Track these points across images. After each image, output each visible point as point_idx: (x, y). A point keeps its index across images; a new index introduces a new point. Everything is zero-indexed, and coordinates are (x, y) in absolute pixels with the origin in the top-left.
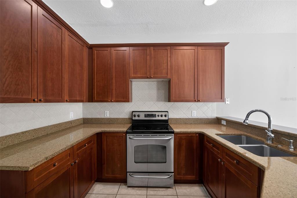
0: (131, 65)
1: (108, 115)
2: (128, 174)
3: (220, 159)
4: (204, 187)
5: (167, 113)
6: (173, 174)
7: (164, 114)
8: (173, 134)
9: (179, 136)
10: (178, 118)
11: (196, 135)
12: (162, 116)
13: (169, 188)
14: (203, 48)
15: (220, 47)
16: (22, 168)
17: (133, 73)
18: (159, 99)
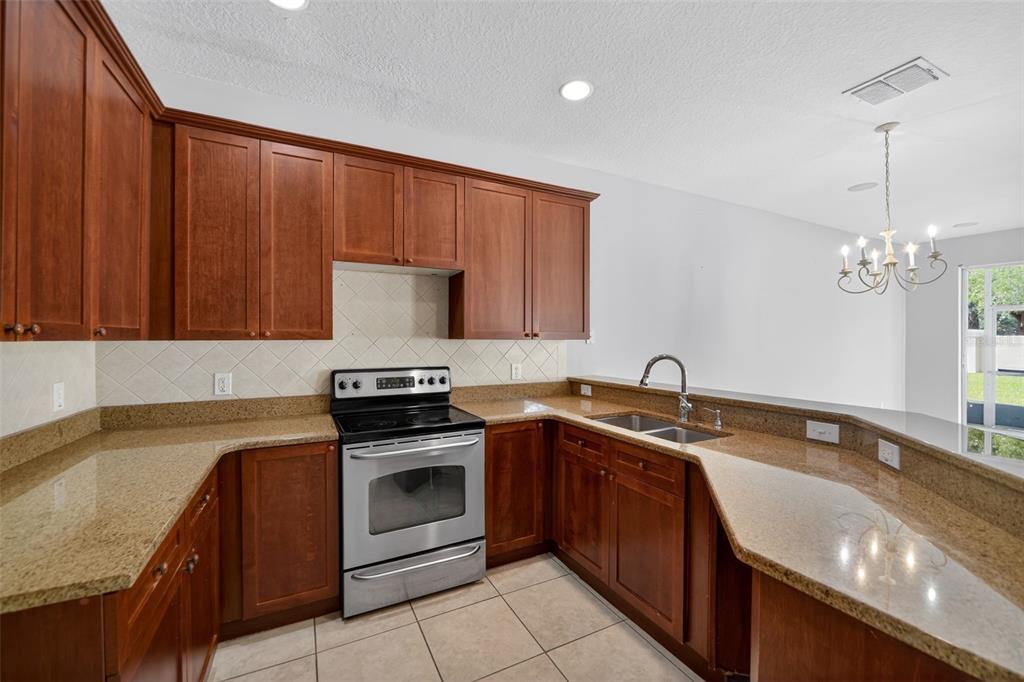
0: (341, 214)
1: (228, 388)
2: (347, 576)
3: (605, 469)
4: (555, 558)
5: (446, 371)
6: (485, 541)
7: (437, 375)
8: (483, 430)
9: (497, 432)
10: (475, 385)
11: (538, 424)
12: (431, 381)
13: (473, 584)
14: (545, 196)
15: (580, 201)
16: (96, 585)
17: (348, 242)
18: (420, 332)
